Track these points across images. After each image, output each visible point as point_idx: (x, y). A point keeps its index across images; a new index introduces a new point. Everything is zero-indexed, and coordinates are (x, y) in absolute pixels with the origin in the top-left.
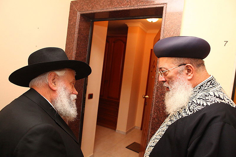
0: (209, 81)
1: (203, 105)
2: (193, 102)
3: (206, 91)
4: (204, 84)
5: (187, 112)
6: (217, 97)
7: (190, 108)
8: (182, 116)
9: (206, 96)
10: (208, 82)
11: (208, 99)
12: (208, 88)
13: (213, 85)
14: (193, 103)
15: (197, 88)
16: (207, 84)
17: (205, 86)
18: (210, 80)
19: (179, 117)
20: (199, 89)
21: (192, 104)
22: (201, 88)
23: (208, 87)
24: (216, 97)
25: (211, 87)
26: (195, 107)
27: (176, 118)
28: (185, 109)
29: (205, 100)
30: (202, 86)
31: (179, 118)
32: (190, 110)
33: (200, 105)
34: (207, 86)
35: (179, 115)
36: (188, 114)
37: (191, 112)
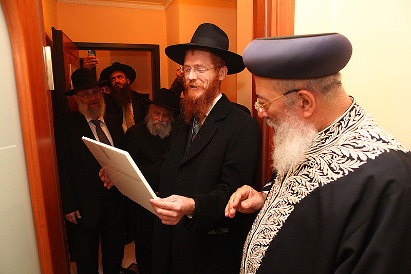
0: (352, 109)
1: (359, 158)
2: (335, 153)
3: (354, 129)
4: (345, 116)
5: (327, 174)
6: (378, 140)
7: (332, 166)
8: (320, 184)
9: (355, 138)
10: (350, 111)
11: (364, 146)
12: (354, 122)
13: (359, 115)
14: (335, 155)
15: (334, 126)
16: (350, 116)
17: (349, 120)
18: (354, 107)
19: (313, 185)
20: (339, 126)
21: (332, 157)
22: (341, 124)
23: (354, 120)
24: (375, 140)
25: (359, 120)
26: (343, 163)
27: (307, 189)
28: (320, 169)
29: (357, 148)
30: (342, 120)
31: (313, 188)
32: (332, 170)
33: (351, 158)
34: (352, 118)
35: (310, 181)
36: (332, 178)
37: (338, 173)
